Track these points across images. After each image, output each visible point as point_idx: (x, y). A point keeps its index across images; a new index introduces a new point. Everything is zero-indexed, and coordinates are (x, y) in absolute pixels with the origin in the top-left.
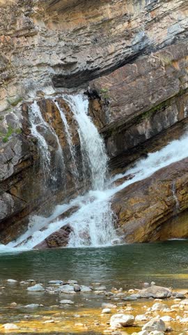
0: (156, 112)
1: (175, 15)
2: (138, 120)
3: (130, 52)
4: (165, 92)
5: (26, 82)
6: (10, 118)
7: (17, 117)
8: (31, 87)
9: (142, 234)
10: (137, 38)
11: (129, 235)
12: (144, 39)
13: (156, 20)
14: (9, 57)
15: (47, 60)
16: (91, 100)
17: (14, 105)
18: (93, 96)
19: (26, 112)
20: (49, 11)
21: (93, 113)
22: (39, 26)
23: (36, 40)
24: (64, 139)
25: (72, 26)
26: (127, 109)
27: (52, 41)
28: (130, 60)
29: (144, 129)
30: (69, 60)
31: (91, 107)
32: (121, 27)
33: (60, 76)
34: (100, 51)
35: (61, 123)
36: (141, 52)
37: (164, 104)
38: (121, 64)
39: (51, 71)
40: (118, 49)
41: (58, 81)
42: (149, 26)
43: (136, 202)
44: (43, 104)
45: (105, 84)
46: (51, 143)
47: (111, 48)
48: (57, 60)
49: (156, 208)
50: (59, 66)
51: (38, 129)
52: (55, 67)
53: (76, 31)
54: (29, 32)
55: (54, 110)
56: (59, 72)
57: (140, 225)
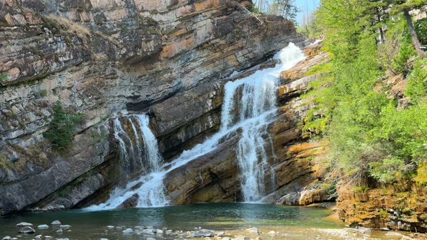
0: (188, 126)
1: (198, 70)
2: (178, 130)
3: (171, 91)
4: (195, 114)
5: (111, 106)
6: (102, 127)
7: (106, 127)
8: (114, 110)
9: (181, 200)
10: (176, 83)
11: (174, 199)
12: (180, 83)
13: (187, 72)
14: (102, 91)
15: (123, 93)
16: (150, 118)
17: (104, 120)
18: (152, 115)
19: (112, 124)
20: (125, 64)
21: (152, 126)
22: (119, 73)
23: (118, 81)
24: (134, 141)
25: (138, 74)
26: (172, 124)
27: (126, 82)
28: (171, 95)
29: (181, 136)
30: (136, 94)
31: (150, 121)
32: (166, 76)
33: (131, 103)
34: (154, 89)
35: (132, 131)
36: (177, 91)
37: (193, 121)
38: (166, 98)
39: (126, 100)
40: (165, 89)
41: (130, 107)
42: (182, 75)
43: (178, 180)
44: (122, 119)
45: (159, 109)
46: (127, 143)
47: (161, 88)
48: (129, 94)
49: (190, 184)
50: (130, 97)
51: (119, 135)
52: (128, 98)
53: (140, 77)
54: (113, 76)
55: (128, 123)
56: (130, 101)
57: (181, 194)
